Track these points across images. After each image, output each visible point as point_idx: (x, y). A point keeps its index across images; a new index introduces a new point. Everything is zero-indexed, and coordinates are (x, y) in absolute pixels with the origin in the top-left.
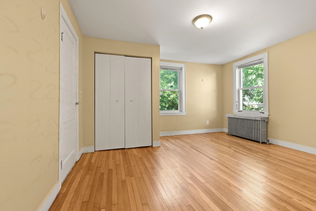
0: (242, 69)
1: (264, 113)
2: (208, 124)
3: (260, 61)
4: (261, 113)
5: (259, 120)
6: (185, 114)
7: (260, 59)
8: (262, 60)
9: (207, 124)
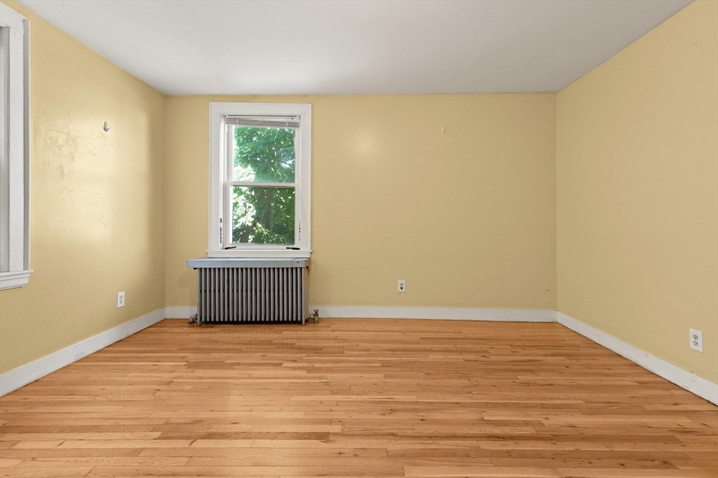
0: (234, 127)
1: (299, 249)
2: (123, 304)
3: (290, 120)
4: (291, 250)
5: (301, 268)
6: (26, 281)
7: (293, 117)
8: (296, 120)
9: (119, 305)
